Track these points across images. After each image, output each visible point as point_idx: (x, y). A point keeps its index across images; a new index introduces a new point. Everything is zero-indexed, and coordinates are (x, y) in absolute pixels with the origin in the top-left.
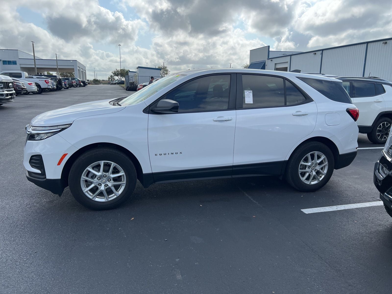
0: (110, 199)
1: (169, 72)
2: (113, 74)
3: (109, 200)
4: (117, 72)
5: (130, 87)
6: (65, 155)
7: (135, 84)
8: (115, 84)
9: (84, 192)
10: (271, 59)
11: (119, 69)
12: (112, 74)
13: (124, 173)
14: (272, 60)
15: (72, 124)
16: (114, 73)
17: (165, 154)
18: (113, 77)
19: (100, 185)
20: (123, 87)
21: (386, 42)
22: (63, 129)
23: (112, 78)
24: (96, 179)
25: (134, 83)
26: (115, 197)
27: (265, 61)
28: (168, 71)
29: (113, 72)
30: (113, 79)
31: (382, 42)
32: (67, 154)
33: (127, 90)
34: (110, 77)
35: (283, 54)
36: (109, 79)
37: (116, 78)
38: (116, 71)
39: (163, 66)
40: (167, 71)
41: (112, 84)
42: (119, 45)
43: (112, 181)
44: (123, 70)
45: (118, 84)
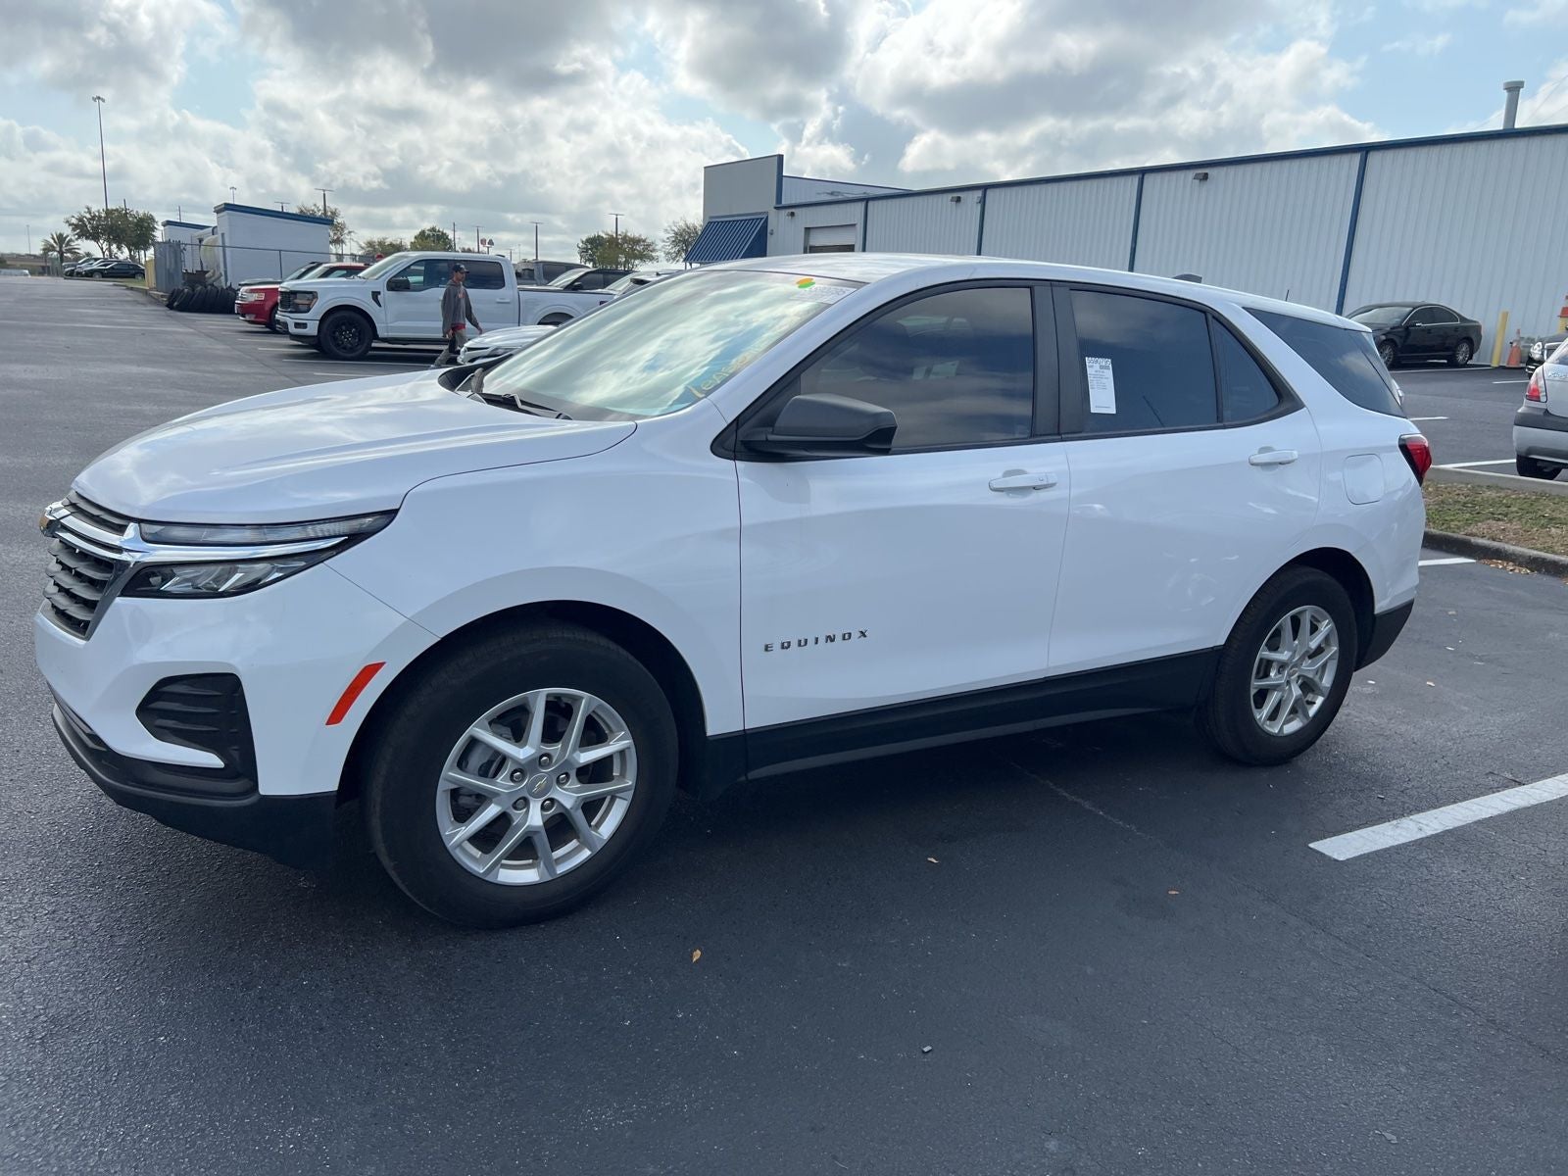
0: (561, 869)
1: (350, 232)
2: (74, 230)
3: (558, 872)
4: (93, 218)
5: (190, 296)
6: (370, 671)
7: (210, 281)
8: (90, 274)
9: (450, 844)
10: (791, 210)
11: (98, 207)
12: (67, 231)
13: (628, 742)
14: (792, 214)
15: (396, 512)
16: (75, 227)
17: (803, 643)
18: (68, 244)
19: (523, 803)
20: (145, 292)
21: (1207, 174)
22: (354, 538)
23: (61, 247)
24: (502, 778)
25: (207, 275)
26: (586, 853)
27: (765, 216)
28: (346, 231)
29: (74, 221)
30: (69, 251)
31: (1191, 174)
32: (383, 664)
33: (170, 306)
34: (52, 241)
35: (832, 194)
36: (48, 249)
37: (87, 247)
38: (88, 216)
39: (321, 208)
40: (340, 228)
41: (71, 275)
42: (94, 99)
43: (574, 783)
44: (123, 214)
45: (105, 274)
